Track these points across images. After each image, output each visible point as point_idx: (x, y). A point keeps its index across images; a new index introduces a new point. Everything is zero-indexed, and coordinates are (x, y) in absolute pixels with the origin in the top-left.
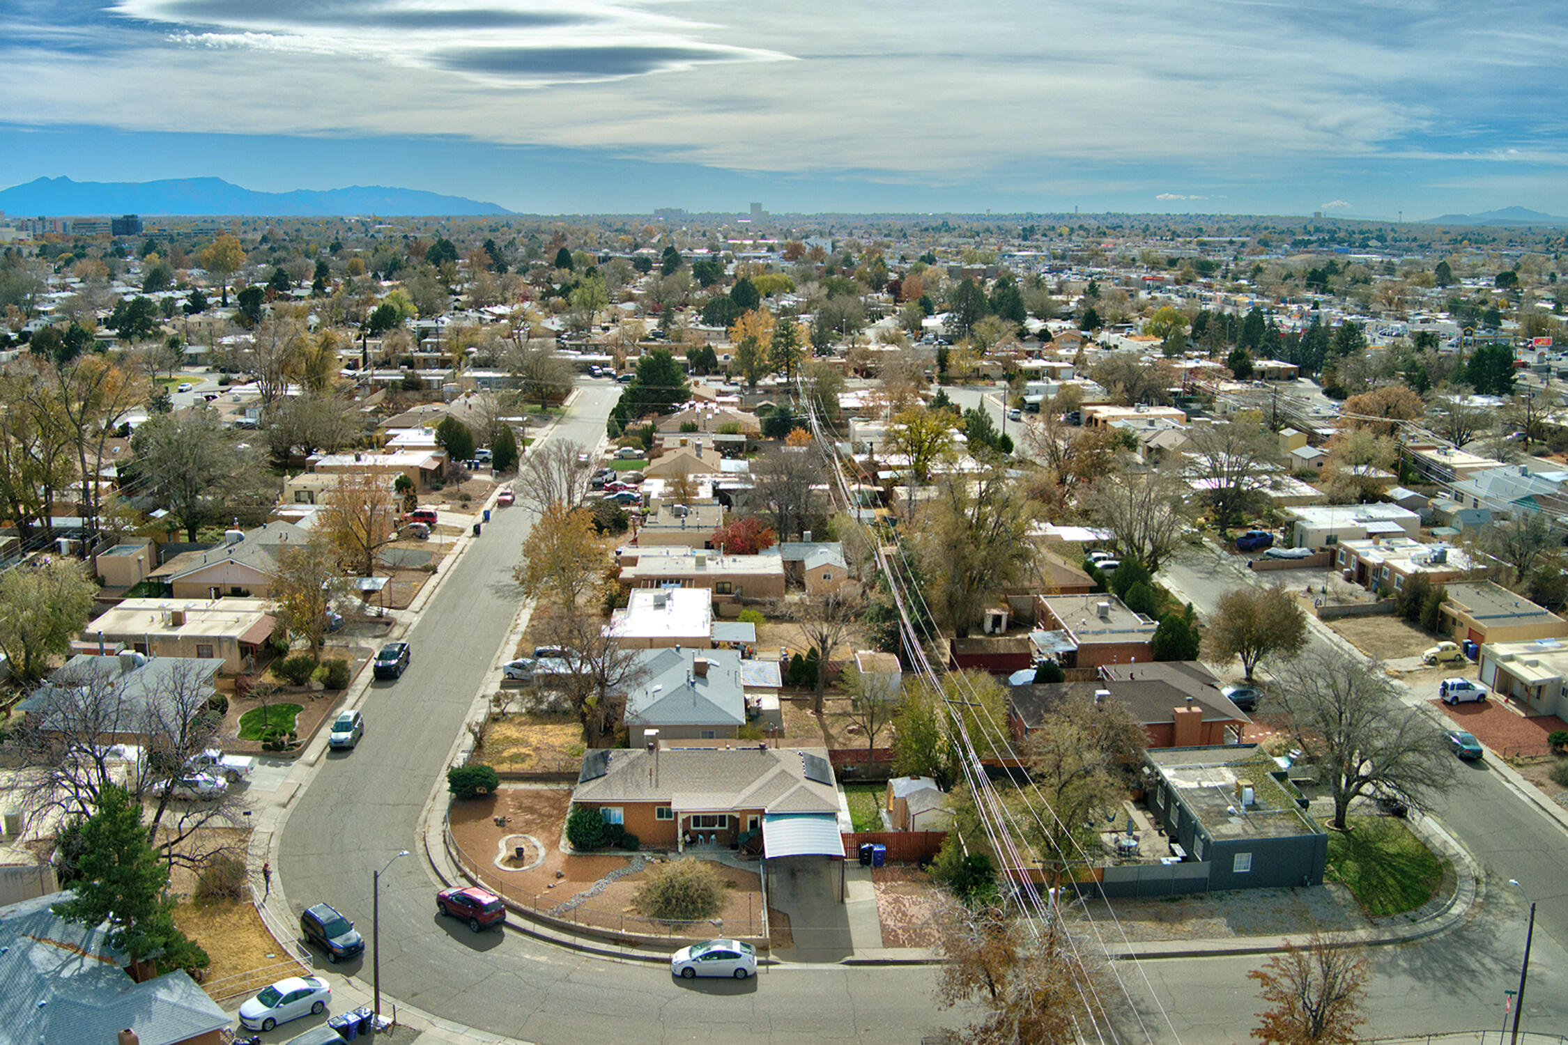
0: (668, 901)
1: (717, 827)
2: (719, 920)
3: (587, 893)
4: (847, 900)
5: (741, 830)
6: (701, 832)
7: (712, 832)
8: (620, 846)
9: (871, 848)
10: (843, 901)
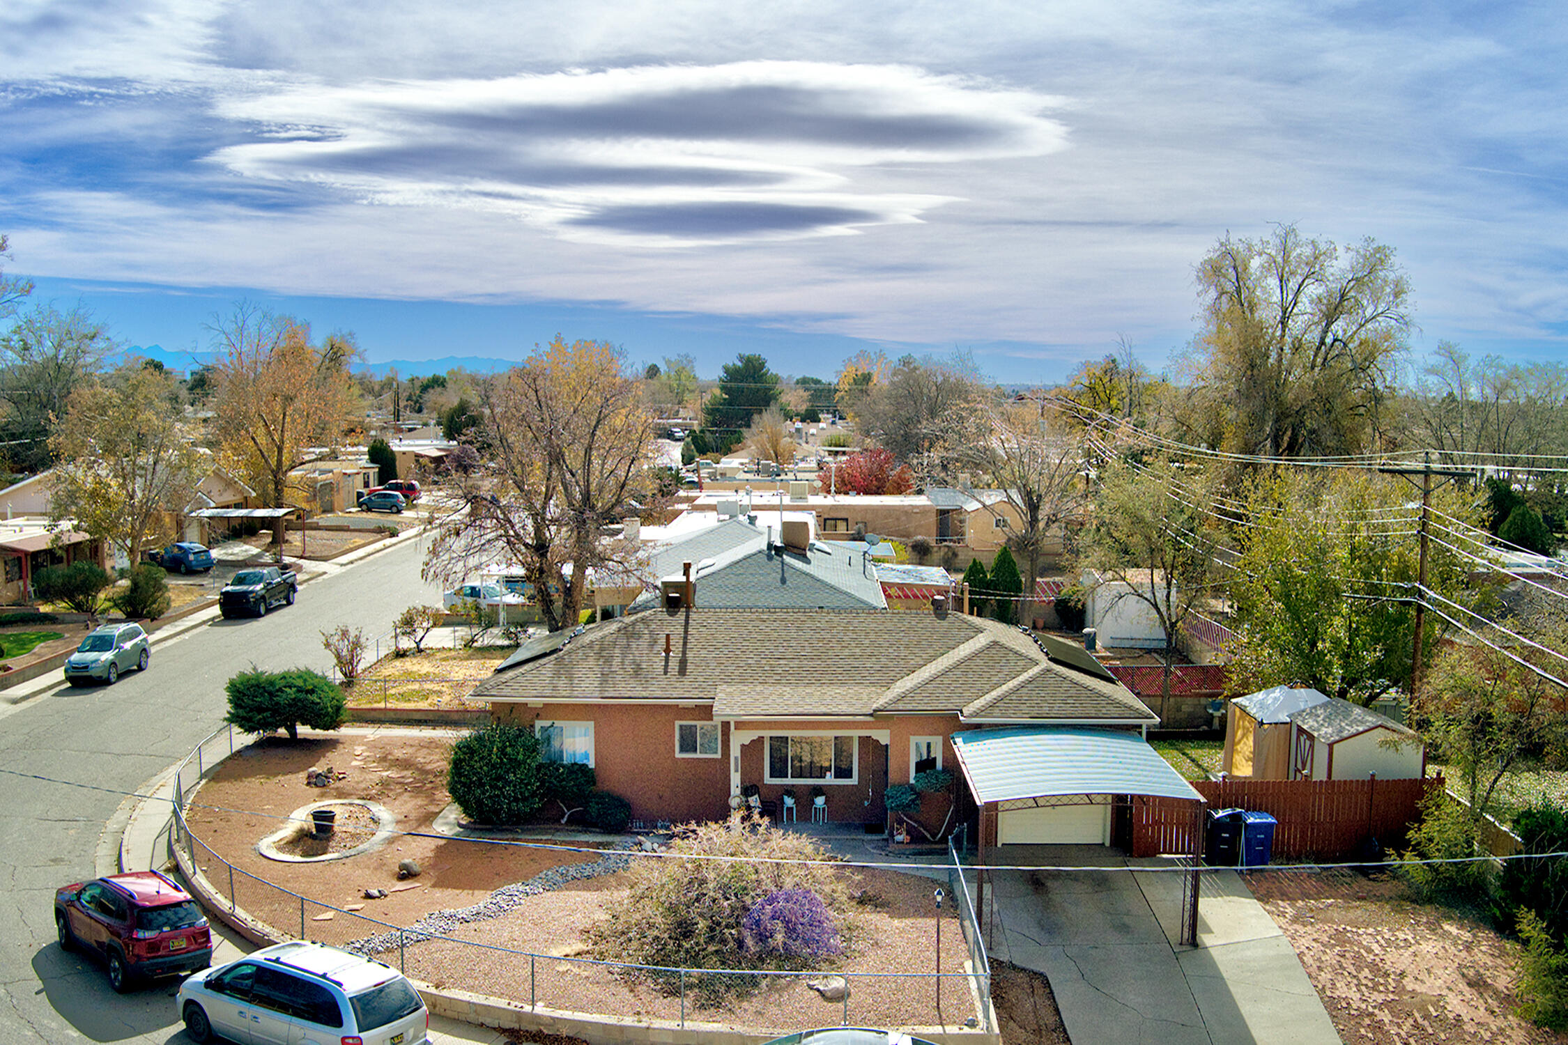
0: (684, 930)
1: (830, 780)
2: (838, 983)
3: (462, 912)
4: (1205, 939)
5: (893, 776)
6: (789, 791)
7: (818, 791)
8: (583, 822)
9: (1236, 818)
10: (1194, 942)
